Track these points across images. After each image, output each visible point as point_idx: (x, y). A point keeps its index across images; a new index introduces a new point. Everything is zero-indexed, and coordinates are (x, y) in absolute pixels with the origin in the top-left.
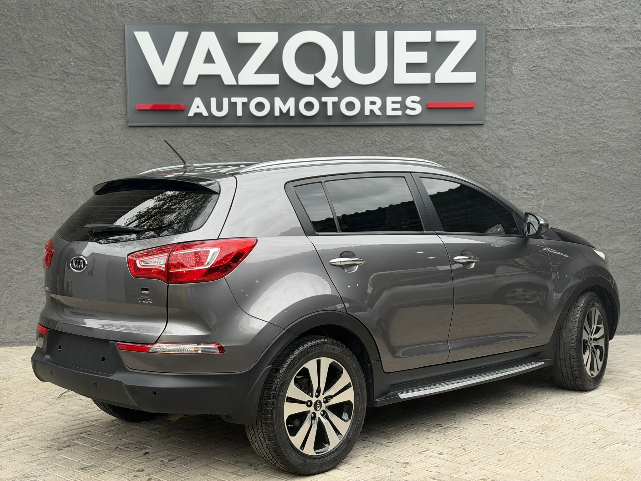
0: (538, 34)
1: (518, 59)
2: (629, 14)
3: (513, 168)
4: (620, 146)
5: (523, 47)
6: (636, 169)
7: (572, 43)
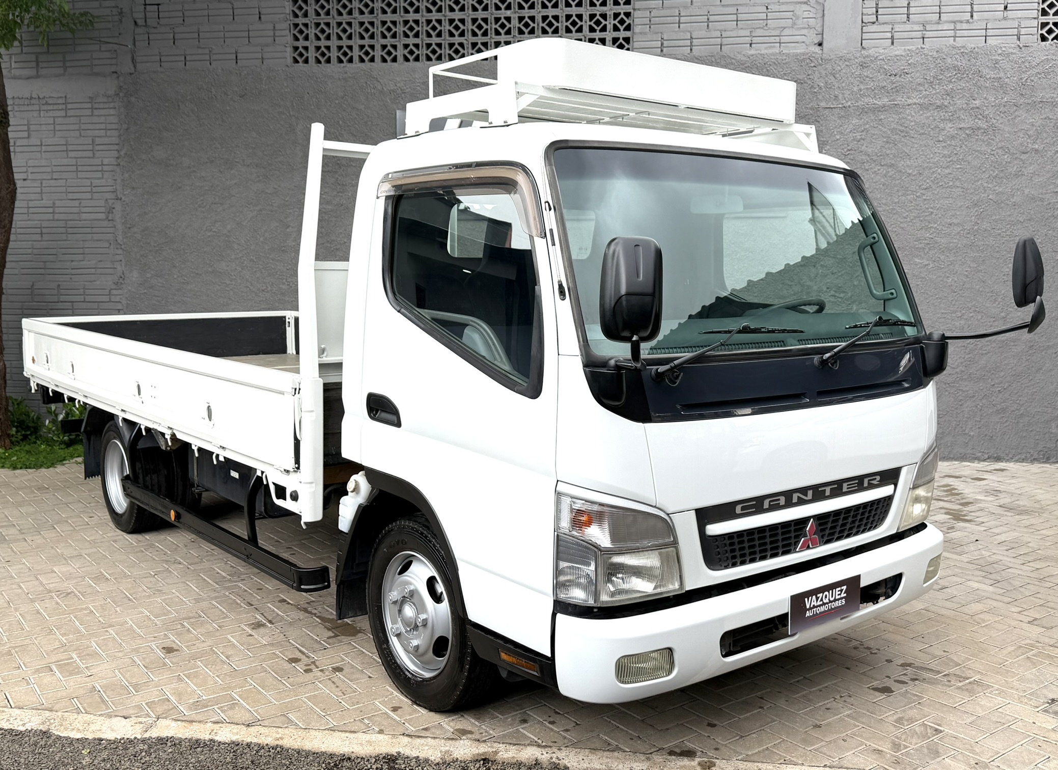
0: (855, 113)
1: (830, 142)
2: (966, 88)
3: (819, 268)
4: (950, 243)
5: (835, 127)
6: (969, 269)
7: (895, 122)
